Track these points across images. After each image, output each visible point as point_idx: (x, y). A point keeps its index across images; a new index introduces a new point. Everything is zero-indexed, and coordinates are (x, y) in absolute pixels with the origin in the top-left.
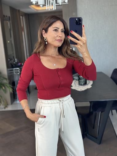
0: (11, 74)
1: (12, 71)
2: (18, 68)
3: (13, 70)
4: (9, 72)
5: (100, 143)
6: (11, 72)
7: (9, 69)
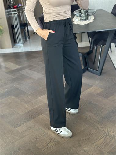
0: (9, 16)
1: (11, 13)
2: (16, 9)
3: (11, 11)
4: (7, 13)
5: (100, 75)
6: (9, 13)
7: (7, 11)
